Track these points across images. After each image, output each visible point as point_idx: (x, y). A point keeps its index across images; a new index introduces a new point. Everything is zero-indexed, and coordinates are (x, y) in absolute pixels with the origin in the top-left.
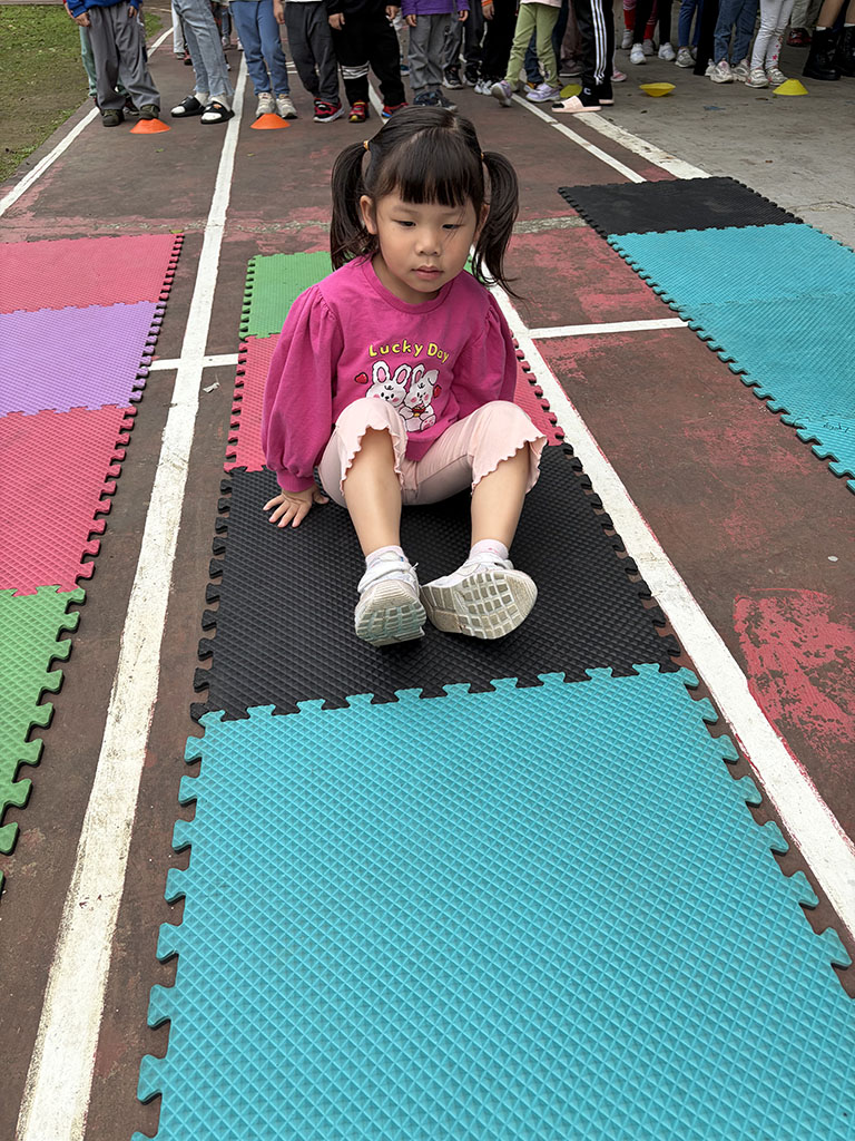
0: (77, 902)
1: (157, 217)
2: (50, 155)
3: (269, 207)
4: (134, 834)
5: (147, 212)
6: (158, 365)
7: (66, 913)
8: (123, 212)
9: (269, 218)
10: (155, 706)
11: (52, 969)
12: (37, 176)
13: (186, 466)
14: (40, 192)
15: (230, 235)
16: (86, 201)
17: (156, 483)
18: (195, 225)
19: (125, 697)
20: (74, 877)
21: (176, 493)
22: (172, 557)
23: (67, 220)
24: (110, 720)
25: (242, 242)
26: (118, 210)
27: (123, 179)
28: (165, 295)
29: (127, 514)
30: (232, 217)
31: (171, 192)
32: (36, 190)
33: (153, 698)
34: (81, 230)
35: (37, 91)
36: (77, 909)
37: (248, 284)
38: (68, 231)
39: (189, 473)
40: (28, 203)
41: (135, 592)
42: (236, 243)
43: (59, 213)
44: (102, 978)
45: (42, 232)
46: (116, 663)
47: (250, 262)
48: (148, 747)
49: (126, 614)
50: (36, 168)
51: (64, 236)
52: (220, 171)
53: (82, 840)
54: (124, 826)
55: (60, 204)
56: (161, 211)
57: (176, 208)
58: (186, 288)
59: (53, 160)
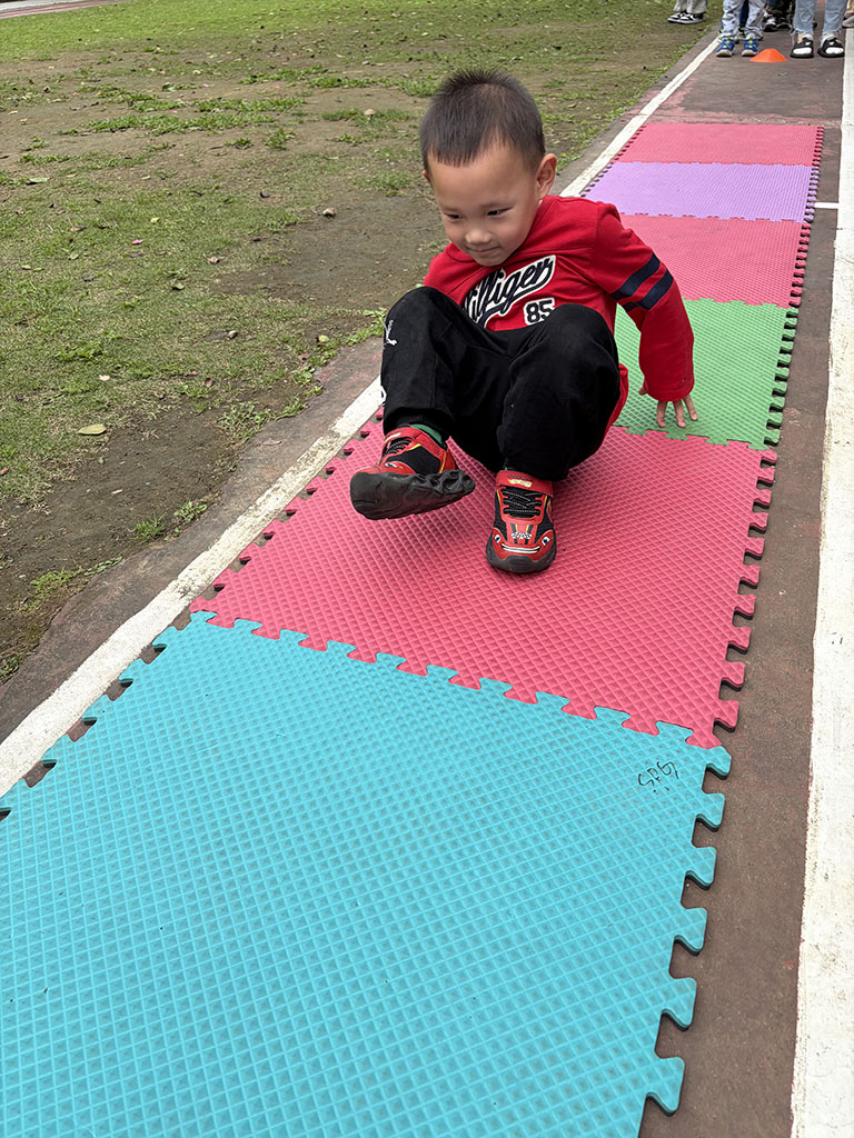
0: (833, 440)
1: (793, 116)
2: (683, 73)
5: (785, 114)
6: (818, 205)
7: (826, 443)
8: (762, 112)
11: (823, 462)
12: (678, 85)
14: (685, 96)
16: (727, 103)
17: (835, 268)
18: (830, 124)
19: (839, 366)
20: (827, 431)
23: (714, 114)
24: (832, 374)
26: (757, 110)
27: (754, 91)
28: (816, 163)
31: (801, 102)
32: (680, 94)
34: (727, 120)
35: (653, 31)
36: (833, 444)
38: (716, 120)
40: (677, 101)
41: (833, 320)
43: (704, 109)
45: (695, 120)
46: (829, 351)
49: (829, 330)
50: (675, 80)
51: (715, 123)
55: (704, 104)
56: (796, 113)
57: (808, 112)
58: (832, 162)
59: (687, 76)
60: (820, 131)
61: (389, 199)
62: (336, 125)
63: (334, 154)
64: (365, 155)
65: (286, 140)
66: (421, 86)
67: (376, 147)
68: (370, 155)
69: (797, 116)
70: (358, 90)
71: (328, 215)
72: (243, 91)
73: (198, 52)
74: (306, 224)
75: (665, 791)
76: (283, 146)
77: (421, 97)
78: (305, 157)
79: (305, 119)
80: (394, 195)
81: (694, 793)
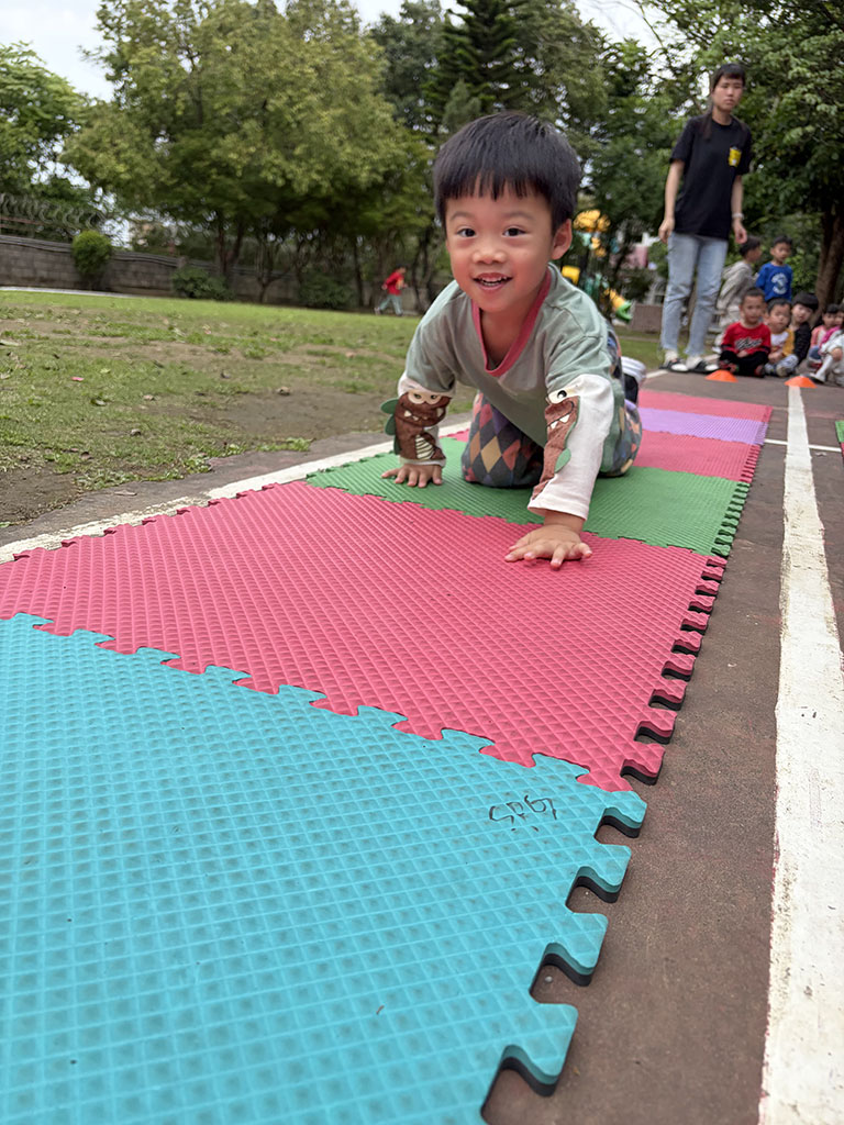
0: (792, 564)
3: (842, 412)
4: (827, 558)
10: (826, 531)
11: (783, 577)
13: (811, 473)
15: (812, 415)
17: (786, 473)
18: (777, 408)
19: (795, 523)
20: (785, 557)
22: (814, 494)
25: (824, 418)
27: (707, 389)
28: (766, 421)
30: (810, 410)
33: (822, 528)
39: (814, 475)
41: (787, 496)
46: (783, 513)
47: (835, 422)
48: (825, 539)
49: (783, 502)
54: (817, 555)
60: (769, 410)
61: (348, 394)
65: (264, 356)
67: (349, 370)
68: (340, 372)
69: (748, 402)
75: (531, 832)
78: (278, 365)
79: (290, 351)
81: (580, 840)
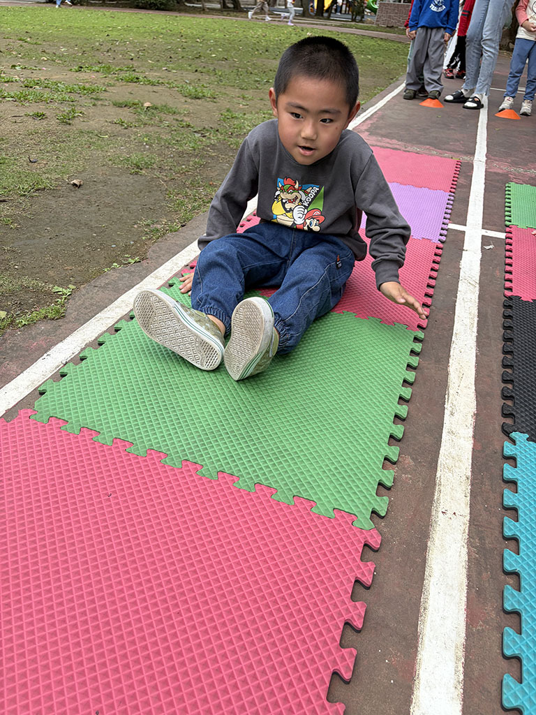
0: (440, 510)
1: (442, 150)
2: (374, 107)
3: (513, 159)
4: (472, 485)
6: (451, 226)
7: (434, 513)
8: (421, 143)
9: (514, 164)
10: (477, 415)
11: (429, 542)
12: (369, 115)
13: (478, 286)
14: (371, 124)
15: (490, 168)
16: (398, 133)
17: (459, 289)
18: (466, 158)
19: (454, 402)
20: (436, 494)
21: (473, 298)
22: (475, 334)
23: (388, 140)
24: (447, 412)
25: (499, 173)
26: (415, 141)
27: (418, 127)
29: (443, 301)
30: (490, 159)
31: (449, 139)
32: (369, 122)
33: (474, 410)
34: (398, 147)
36: (440, 514)
37: (507, 196)
38: (390, 146)
39: (480, 290)
40: (364, 127)
41: (453, 346)
42: (495, 173)
43: (383, 136)
44: (464, 564)
45: (375, 143)
46: (447, 381)
47: (507, 185)
48: (474, 437)
49: (449, 356)
50: (367, 111)
51: (387, 147)
52: (478, 133)
53: (438, 475)
54: (464, 478)
55: (383, 131)
56: (443, 147)
57: (452, 147)
58: (465, 190)
59: (376, 110)
60: (459, 164)
61: (131, 177)
62: (120, 110)
63: (106, 133)
64: (129, 137)
65: (74, 117)
66: (194, 91)
67: (141, 132)
68: (133, 137)
69: (445, 149)
70: (150, 88)
71: (75, 185)
72: (68, 76)
73: (54, 46)
74: (53, 191)
76: (71, 122)
77: (192, 98)
78: (82, 132)
79: (100, 103)
80: (137, 173)
